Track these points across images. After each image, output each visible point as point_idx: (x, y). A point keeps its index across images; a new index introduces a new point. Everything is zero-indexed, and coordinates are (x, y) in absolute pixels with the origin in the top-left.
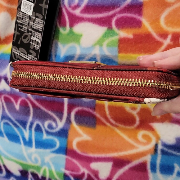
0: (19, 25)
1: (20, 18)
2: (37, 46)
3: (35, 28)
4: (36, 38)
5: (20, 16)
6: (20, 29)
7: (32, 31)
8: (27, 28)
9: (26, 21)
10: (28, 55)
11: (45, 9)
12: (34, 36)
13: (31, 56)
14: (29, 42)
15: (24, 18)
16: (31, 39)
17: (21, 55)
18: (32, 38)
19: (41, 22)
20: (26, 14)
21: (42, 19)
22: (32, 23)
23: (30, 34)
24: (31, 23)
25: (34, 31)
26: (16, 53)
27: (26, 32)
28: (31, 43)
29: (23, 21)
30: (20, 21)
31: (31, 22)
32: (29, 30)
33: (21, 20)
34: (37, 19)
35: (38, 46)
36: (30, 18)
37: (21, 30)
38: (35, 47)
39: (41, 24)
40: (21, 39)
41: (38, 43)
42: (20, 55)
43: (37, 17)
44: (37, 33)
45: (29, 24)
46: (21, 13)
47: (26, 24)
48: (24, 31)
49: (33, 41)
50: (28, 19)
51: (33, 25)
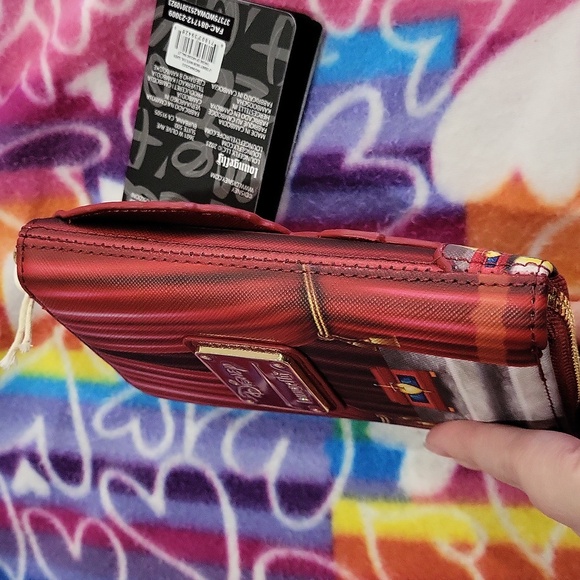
0: (158, 113)
1: (162, 87)
2: (246, 188)
3: (232, 126)
4: (241, 160)
5: (160, 82)
6: (160, 126)
7: (220, 135)
8: (195, 126)
9: (190, 98)
11: (278, 63)
12: (228, 155)
14: (209, 173)
15: (179, 88)
16: (215, 165)
18: (219, 162)
19: (258, 108)
20: (189, 75)
21: (264, 98)
22: (222, 109)
23: (211, 145)
24: (215, 109)
25: (228, 138)
27: (192, 138)
28: (216, 176)
29: (176, 100)
30: (163, 97)
31: (212, 105)
32: (208, 131)
33: (167, 96)
34: (240, 95)
35: (251, 190)
36: (208, 90)
37: (169, 129)
38: (237, 191)
39: (261, 115)
40: (169, 161)
41: (248, 180)
43: (239, 88)
44: (241, 146)
45: (203, 111)
46: (167, 71)
47: (188, 111)
48: (181, 134)
49: (224, 172)
50: (198, 95)
51: (223, 116)
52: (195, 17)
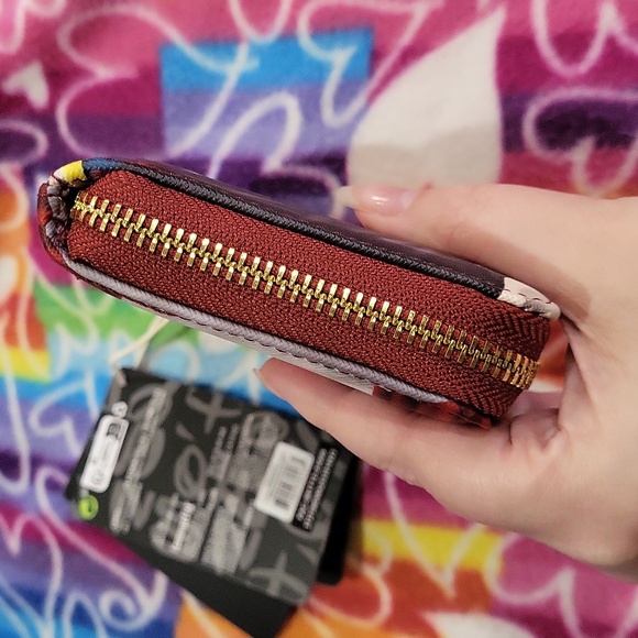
0: (235, 430)
1: (257, 436)
4: (187, 532)
6: (223, 432)
7: (210, 508)
8: (220, 477)
10: (139, 481)
12: (193, 516)
14: (178, 492)
16: (184, 500)
22: (233, 512)
23: (201, 497)
25: (207, 517)
28: (174, 501)
30: (249, 436)
31: (237, 500)
32: (214, 494)
33: (249, 442)
36: (250, 496)
37: (219, 443)
40: (190, 443)
41: (170, 539)
46: (271, 445)
49: (178, 510)
52: (316, 484)
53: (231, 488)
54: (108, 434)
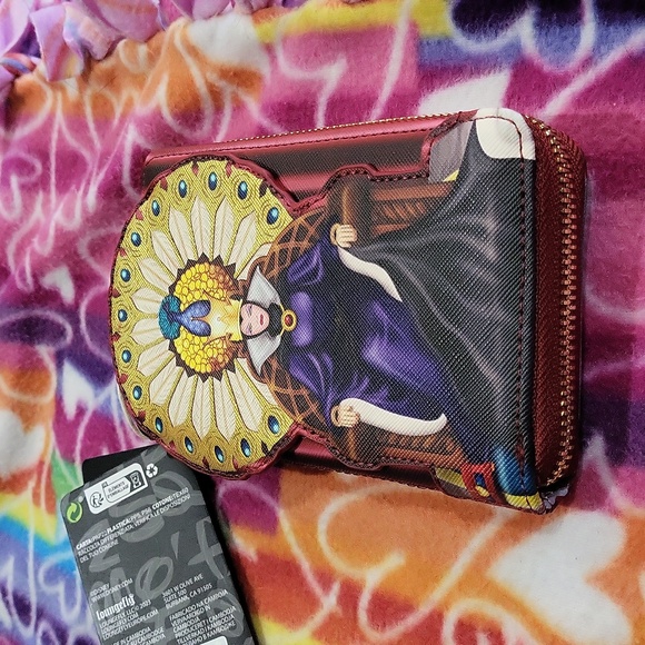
1: (217, 611)
2: (99, 597)
3: (137, 635)
4: (115, 614)
5: (221, 615)
6: (199, 577)
7: (143, 618)
8: (168, 606)
9: (185, 625)
10: (119, 538)
12: (128, 608)
13: (107, 547)
14: (134, 580)
15: (200, 625)
16: (133, 592)
17: (143, 512)
18: (131, 596)
22: (154, 641)
23: (145, 604)
25: (136, 622)
26: (169, 499)
27: (165, 594)
28: (127, 583)
29: (197, 613)
30: (211, 604)
31: (163, 636)
32: (155, 612)
33: (207, 608)
35: (94, 600)
37: (190, 582)
38: (104, 588)
40: (173, 557)
41: (101, 604)
42: (149, 510)
44: (122, 626)
46: (220, 630)
47: (181, 614)
48: (176, 589)
49: (124, 593)
50: (180, 634)
51: (149, 636)
53: (168, 625)
54: (128, 477)
